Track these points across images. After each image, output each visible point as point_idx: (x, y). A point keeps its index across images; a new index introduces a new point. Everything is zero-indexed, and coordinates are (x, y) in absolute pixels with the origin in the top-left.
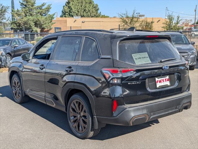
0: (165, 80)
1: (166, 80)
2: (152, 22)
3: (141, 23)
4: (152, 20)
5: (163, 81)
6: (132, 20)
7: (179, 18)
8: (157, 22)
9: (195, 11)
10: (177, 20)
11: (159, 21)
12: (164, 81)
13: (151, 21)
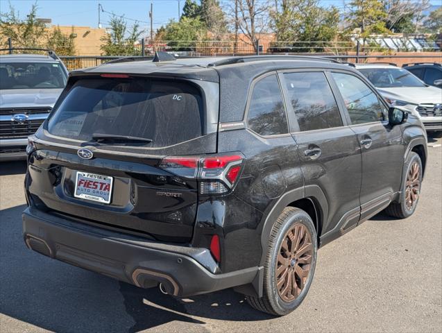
0: (99, 186)
1: (104, 186)
2: (72, 37)
3: (52, 36)
4: (73, 30)
5: (94, 185)
6: (28, 29)
7: (138, 29)
8: (84, 36)
9: (151, 15)
10: (132, 31)
11: (87, 33)
12: (97, 186)
13: (70, 34)
